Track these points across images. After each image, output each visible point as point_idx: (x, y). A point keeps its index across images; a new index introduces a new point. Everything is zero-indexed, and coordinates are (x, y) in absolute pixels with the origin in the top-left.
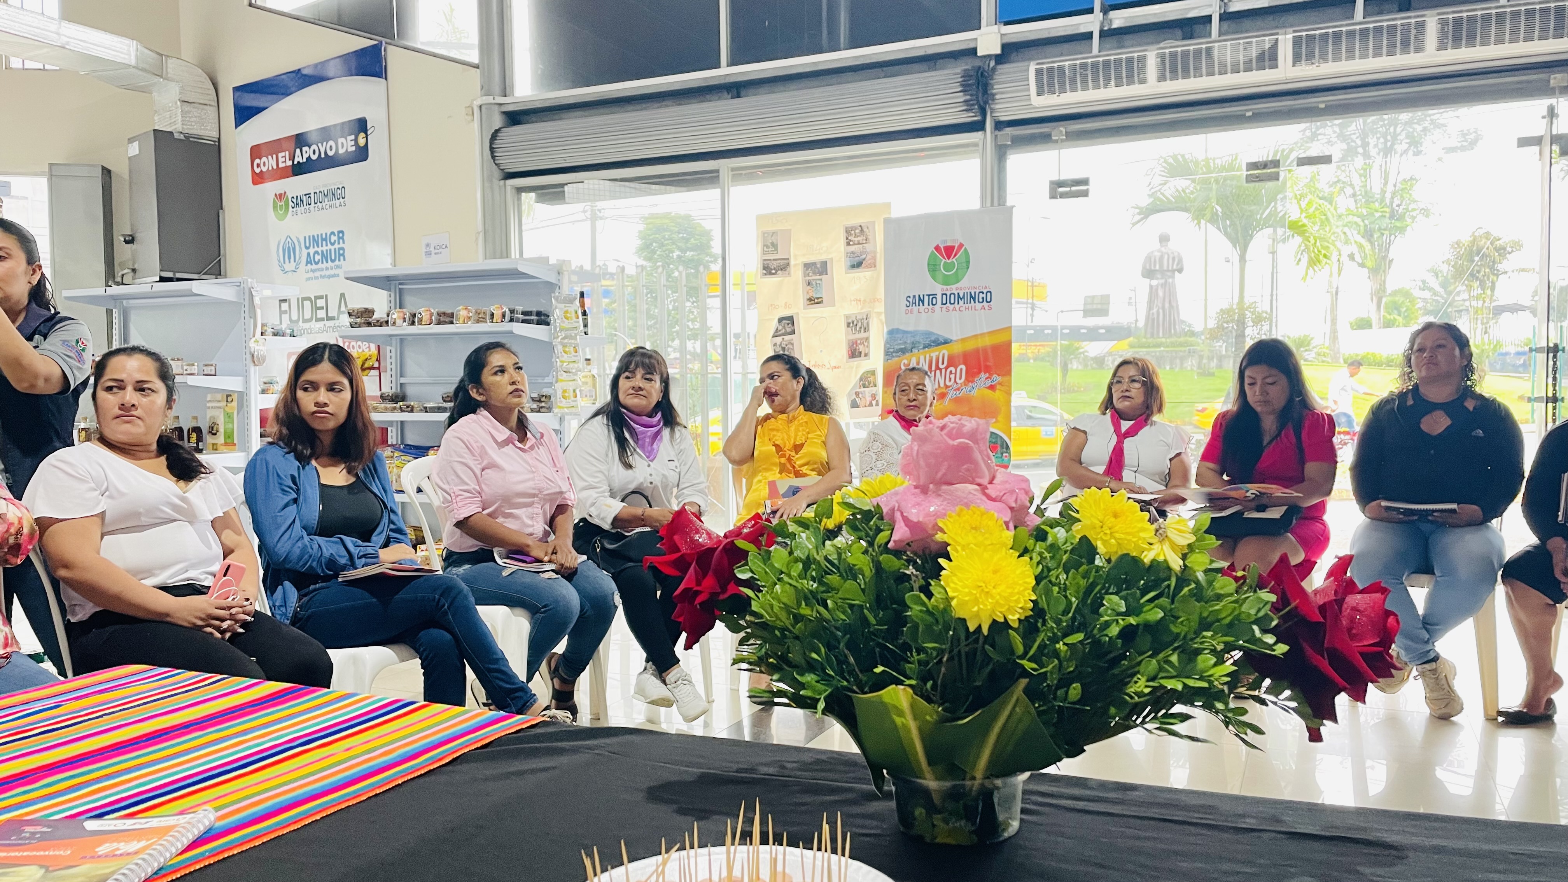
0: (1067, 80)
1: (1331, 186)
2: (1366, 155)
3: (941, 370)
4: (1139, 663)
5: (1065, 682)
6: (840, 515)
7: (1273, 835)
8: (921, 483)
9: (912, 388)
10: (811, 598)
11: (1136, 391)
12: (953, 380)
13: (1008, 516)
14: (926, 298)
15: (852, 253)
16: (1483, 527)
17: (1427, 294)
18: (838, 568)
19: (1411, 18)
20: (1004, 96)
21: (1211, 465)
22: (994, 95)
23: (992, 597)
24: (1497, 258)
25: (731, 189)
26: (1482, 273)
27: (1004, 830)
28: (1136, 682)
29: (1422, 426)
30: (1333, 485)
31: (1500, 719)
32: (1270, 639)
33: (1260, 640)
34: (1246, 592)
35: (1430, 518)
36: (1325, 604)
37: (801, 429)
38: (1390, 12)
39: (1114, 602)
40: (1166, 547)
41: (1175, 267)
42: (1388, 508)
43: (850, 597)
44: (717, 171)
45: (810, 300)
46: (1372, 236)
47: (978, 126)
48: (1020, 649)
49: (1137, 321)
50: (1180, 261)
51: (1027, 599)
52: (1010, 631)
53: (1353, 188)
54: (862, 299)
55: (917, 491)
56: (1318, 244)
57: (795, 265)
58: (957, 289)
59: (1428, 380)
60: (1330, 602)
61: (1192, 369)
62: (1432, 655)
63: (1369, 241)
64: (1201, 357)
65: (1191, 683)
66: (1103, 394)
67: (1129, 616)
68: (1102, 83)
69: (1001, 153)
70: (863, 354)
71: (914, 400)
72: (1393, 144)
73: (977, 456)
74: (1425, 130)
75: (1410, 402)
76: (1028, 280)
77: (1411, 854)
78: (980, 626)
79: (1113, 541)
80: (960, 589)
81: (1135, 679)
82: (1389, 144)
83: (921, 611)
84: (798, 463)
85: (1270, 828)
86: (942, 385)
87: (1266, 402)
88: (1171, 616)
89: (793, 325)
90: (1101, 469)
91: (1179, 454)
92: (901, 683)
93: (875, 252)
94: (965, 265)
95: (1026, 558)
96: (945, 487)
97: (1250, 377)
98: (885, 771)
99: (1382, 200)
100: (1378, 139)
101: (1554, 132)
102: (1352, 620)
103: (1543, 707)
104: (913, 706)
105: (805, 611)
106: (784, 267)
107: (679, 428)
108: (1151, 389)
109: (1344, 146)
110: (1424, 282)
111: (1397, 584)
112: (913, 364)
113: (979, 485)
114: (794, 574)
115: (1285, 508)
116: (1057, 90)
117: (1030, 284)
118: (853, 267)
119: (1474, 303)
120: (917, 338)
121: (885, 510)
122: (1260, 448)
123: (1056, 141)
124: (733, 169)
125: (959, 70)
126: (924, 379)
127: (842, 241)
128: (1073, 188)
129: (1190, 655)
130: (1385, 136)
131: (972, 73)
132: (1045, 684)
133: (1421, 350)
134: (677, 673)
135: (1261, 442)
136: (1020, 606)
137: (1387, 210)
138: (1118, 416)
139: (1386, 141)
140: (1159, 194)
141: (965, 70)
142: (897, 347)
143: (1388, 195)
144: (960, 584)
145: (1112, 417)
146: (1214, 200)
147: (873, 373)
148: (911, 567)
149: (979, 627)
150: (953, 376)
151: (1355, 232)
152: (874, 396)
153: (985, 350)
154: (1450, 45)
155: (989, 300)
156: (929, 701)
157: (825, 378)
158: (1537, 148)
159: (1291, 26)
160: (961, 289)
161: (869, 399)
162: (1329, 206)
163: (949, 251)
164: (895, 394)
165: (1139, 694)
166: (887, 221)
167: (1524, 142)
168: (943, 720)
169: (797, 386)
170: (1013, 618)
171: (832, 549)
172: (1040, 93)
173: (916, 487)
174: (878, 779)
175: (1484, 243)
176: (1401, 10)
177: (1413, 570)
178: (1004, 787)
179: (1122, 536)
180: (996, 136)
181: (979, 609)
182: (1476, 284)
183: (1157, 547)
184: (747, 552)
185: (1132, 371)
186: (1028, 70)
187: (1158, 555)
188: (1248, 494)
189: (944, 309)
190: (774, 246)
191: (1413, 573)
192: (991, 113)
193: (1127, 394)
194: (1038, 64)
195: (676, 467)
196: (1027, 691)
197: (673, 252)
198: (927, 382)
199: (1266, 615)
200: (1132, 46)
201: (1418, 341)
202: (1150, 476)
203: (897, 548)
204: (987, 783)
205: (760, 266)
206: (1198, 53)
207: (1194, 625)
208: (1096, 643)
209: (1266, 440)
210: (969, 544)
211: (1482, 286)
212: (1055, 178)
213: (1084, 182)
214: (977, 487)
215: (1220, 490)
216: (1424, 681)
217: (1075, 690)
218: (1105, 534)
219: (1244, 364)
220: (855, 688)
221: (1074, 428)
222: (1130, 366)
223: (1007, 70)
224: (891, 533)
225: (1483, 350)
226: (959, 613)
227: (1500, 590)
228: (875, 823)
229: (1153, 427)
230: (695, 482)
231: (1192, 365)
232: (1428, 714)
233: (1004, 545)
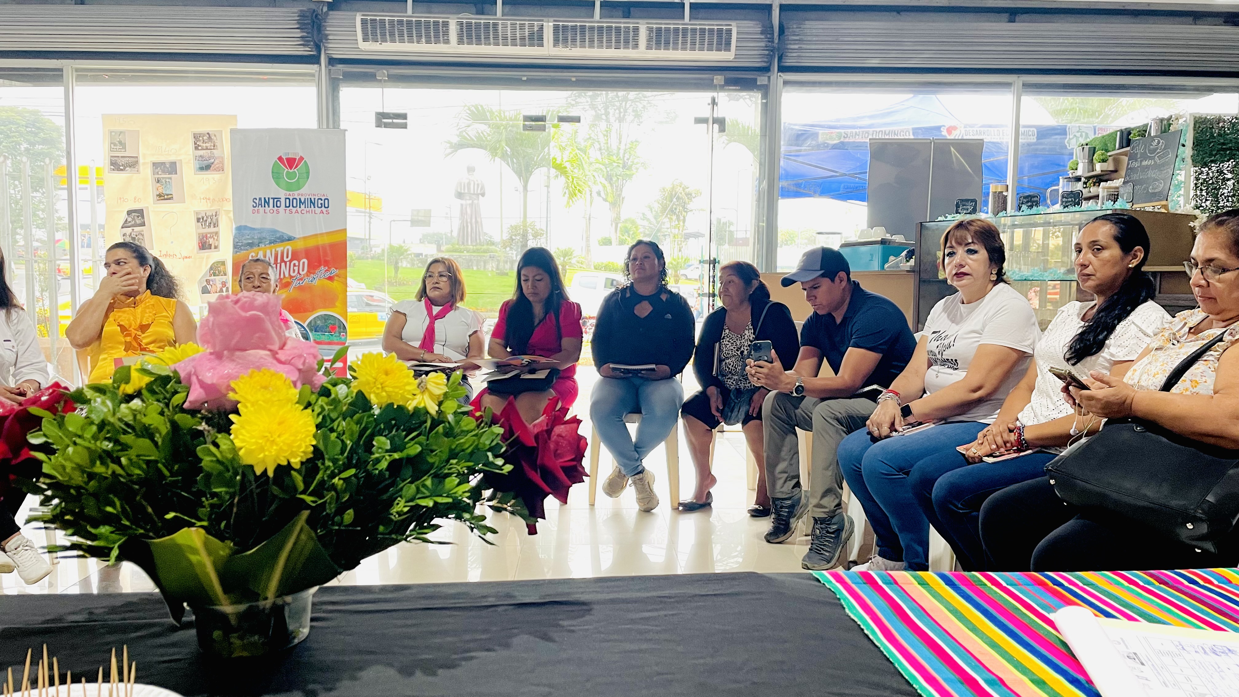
0: (387, 32)
1: (585, 141)
2: (608, 120)
3: (286, 263)
4: (402, 489)
5: (341, 511)
6: (138, 381)
7: (506, 607)
8: (217, 349)
9: (257, 276)
10: (106, 457)
11: (444, 283)
12: (296, 271)
13: (295, 376)
14: (271, 201)
15: (201, 156)
16: (670, 380)
17: (646, 223)
18: (133, 428)
19: (630, 23)
20: (335, 38)
21: (498, 340)
22: (327, 35)
23: (277, 445)
24: (687, 200)
25: (76, 89)
26: (678, 210)
27: (294, 638)
28: (398, 504)
29: (635, 312)
30: (579, 355)
31: (681, 508)
32: (500, 462)
33: (492, 463)
34: (483, 428)
35: (639, 375)
36: (538, 433)
37: (147, 311)
38: (617, 17)
39: (382, 442)
40: (426, 397)
41: (479, 192)
42: (614, 369)
43: (147, 454)
44: (61, 70)
45: (159, 195)
46: (611, 179)
47: (314, 60)
48: (301, 486)
49: (452, 231)
50: (483, 188)
51: (308, 443)
52: (293, 472)
53: (600, 144)
54: (211, 198)
55: (212, 357)
56: (575, 182)
57: (144, 164)
58: (298, 195)
59: (637, 280)
60: (542, 431)
61: (492, 270)
62: (640, 469)
63: (610, 183)
64: (498, 261)
65: (440, 500)
66: (419, 286)
67: (395, 452)
68: (415, 38)
69: (334, 85)
70: (213, 247)
71: (259, 287)
72: (624, 115)
73: (269, 326)
74: (644, 107)
75: (628, 295)
76: (365, 194)
77: (595, 607)
78: (266, 470)
79: (384, 394)
80: (248, 440)
81: (396, 502)
82: (622, 115)
83: (212, 461)
84: (145, 341)
85: (501, 603)
86: (287, 275)
87: (535, 294)
88: (428, 450)
89: (143, 217)
90: (417, 344)
91: (476, 332)
92: (192, 525)
93: (223, 158)
94: (305, 175)
95: (309, 410)
96: (238, 353)
97: (524, 275)
98: (185, 604)
99: (618, 154)
100: (615, 110)
101: (715, 116)
102: (557, 443)
103: (705, 498)
104: (206, 545)
105: (99, 468)
106: (133, 164)
107: (16, 309)
108: (455, 282)
109: (593, 113)
110: (644, 214)
111: (619, 421)
112: (261, 256)
113: (270, 350)
114: (88, 435)
115: (549, 370)
116: (379, 40)
117: (367, 197)
118: (201, 169)
119: (673, 230)
120: (264, 235)
121: (182, 375)
122: (532, 328)
123: (380, 81)
124: (77, 70)
125: (295, 10)
126: (267, 269)
127: (191, 146)
128: (395, 121)
129: (440, 478)
130: (619, 109)
131: (308, 14)
132: (324, 513)
133: (635, 259)
134: (17, 541)
135: (533, 323)
136: (302, 450)
137: (621, 162)
138: (431, 302)
139: (620, 113)
140: (464, 133)
141: (301, 11)
142: (245, 242)
143: (622, 152)
144: (248, 435)
145: (426, 302)
146: (503, 144)
147: (223, 263)
148: (203, 424)
149: (265, 472)
150: (296, 268)
151: (601, 176)
152: (224, 284)
153: (324, 247)
154: (654, 47)
155: (326, 206)
156: (222, 539)
157: (171, 267)
158: (705, 125)
159: (552, 17)
160: (302, 195)
161: (219, 286)
162: (584, 155)
163: (291, 163)
164: (240, 281)
165: (400, 514)
166: (233, 131)
167: (699, 121)
168: (235, 553)
169: (144, 274)
170: (296, 462)
171: (127, 411)
172: (365, 40)
173: (211, 354)
174: (178, 613)
175: (679, 190)
176: (624, 17)
177: (629, 410)
178: (293, 602)
179: (391, 389)
180: (330, 70)
181: (265, 456)
182: (674, 217)
183: (419, 397)
184: (41, 418)
185: (441, 268)
186: (355, 19)
187: (420, 403)
188: (524, 362)
189: (288, 211)
190: (123, 145)
191: (630, 413)
192: (325, 50)
193: (437, 285)
194: (363, 15)
195: (13, 347)
196: (308, 521)
197: (20, 144)
198: (270, 271)
199: (498, 444)
200: (439, 13)
201: (633, 253)
202: (455, 349)
203: (192, 407)
204: (279, 602)
205: (108, 162)
206: (487, 26)
207: (445, 456)
208: (369, 475)
209: (537, 321)
210: (257, 401)
211: (678, 219)
212: (380, 110)
213: (404, 116)
214: (268, 353)
215: (504, 360)
216: (636, 486)
217: (349, 516)
218: (378, 388)
219: (521, 265)
220: (151, 534)
221: (397, 311)
222: (439, 264)
223: (337, 16)
224: (187, 395)
225: (678, 263)
226: (247, 460)
227: (680, 421)
228: (176, 650)
229: (457, 311)
230: (34, 361)
231: (492, 266)
232: (638, 510)
233: (289, 400)
